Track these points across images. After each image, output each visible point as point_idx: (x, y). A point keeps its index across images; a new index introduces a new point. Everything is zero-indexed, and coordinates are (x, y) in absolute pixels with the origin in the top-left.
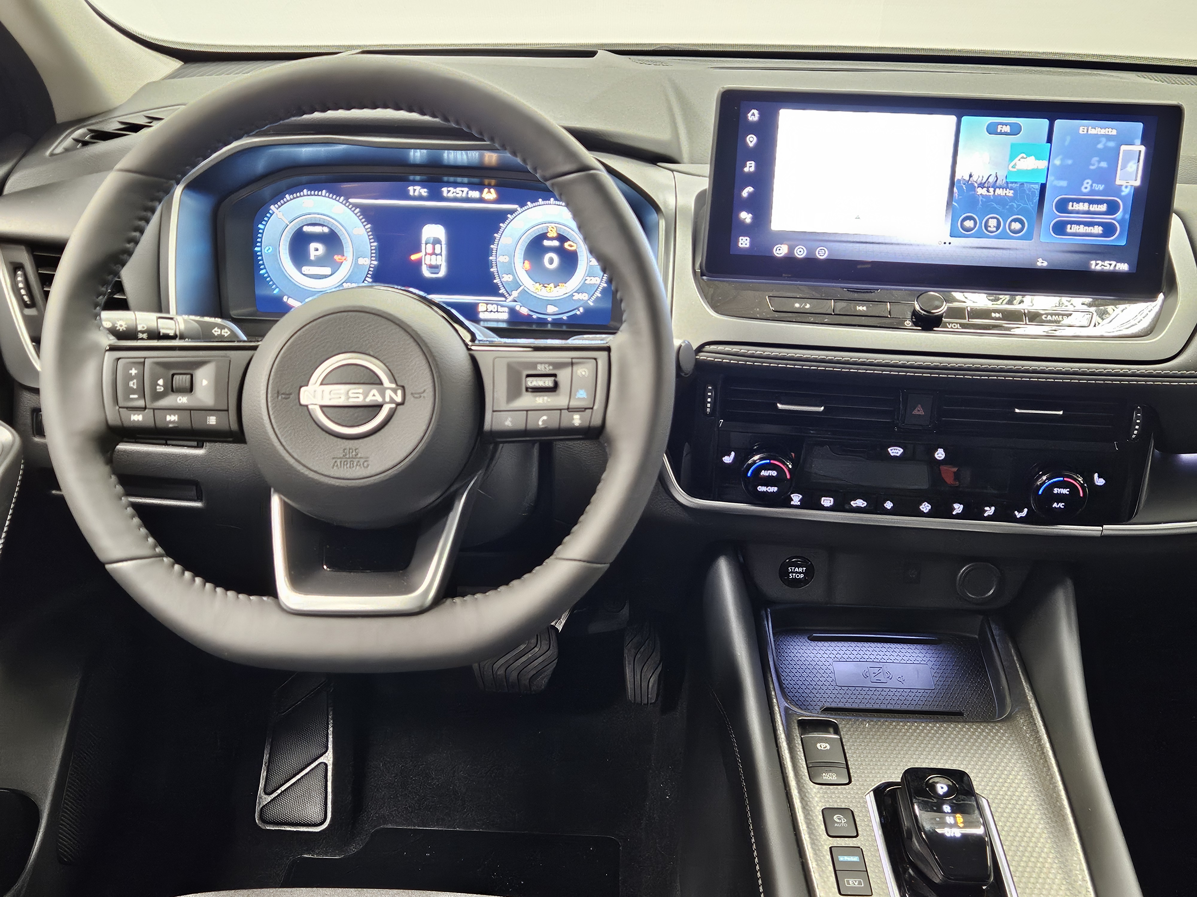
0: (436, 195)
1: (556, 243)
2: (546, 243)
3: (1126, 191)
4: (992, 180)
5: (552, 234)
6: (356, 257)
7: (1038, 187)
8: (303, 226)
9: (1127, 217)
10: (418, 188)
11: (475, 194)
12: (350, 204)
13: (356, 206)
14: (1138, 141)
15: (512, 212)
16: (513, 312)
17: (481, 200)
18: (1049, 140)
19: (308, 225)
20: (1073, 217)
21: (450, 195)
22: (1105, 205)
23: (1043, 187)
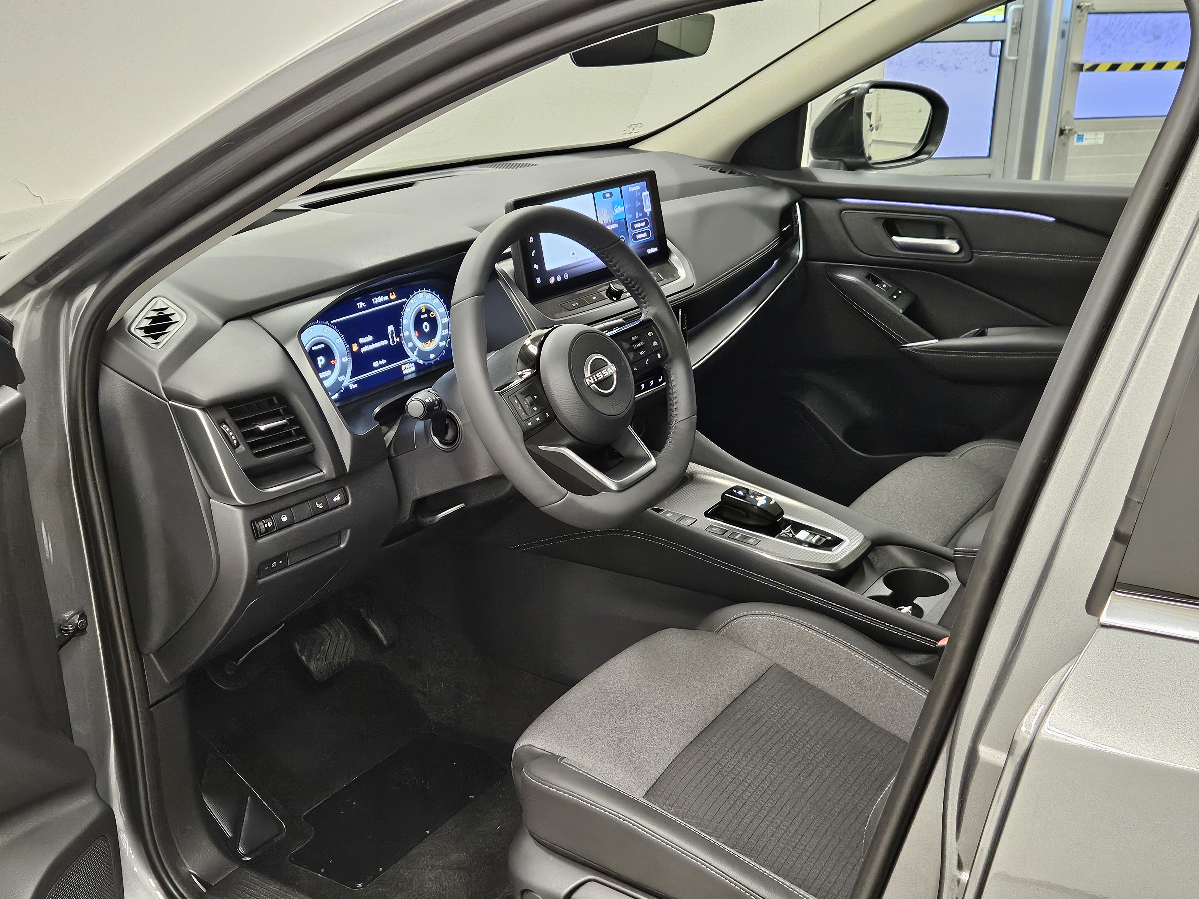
0: (370, 305)
1: (426, 315)
2: (422, 317)
3: (648, 214)
4: (610, 221)
5: (424, 310)
6: (341, 357)
7: (623, 220)
8: (311, 348)
9: (652, 226)
10: (361, 303)
11: (386, 298)
12: (332, 324)
13: (334, 324)
14: (646, 190)
15: (404, 303)
16: (416, 364)
17: (391, 301)
18: (622, 197)
19: (314, 346)
20: (638, 231)
21: (376, 302)
22: (644, 222)
23: (625, 219)
